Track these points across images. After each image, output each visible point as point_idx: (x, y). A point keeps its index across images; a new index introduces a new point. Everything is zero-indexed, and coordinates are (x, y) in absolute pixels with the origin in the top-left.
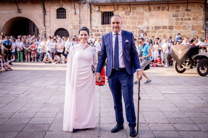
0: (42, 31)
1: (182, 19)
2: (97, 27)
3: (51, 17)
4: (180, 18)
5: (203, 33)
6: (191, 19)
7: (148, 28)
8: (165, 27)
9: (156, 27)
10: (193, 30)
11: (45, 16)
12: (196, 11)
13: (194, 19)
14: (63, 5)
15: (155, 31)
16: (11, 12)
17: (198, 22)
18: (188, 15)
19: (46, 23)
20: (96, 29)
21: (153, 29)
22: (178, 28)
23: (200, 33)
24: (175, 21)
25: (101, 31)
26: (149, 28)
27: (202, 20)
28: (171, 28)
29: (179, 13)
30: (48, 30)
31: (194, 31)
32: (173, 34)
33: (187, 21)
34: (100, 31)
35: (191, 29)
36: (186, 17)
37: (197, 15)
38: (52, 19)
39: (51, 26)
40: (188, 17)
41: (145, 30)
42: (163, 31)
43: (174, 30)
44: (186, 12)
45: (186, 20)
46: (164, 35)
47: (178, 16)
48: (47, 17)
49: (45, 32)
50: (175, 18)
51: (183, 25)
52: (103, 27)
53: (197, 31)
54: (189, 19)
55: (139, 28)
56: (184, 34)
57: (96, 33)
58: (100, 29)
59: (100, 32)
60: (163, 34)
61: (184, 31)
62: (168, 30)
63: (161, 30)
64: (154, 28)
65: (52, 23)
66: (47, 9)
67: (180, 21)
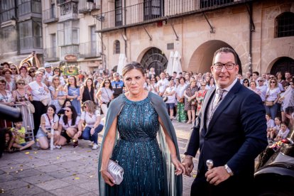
0: (246, 65)
3: (264, 36)
11: (253, 34)
14: (290, 6)
16: (202, 32)
19: (253, 49)
30: (256, 63)
38: (265, 39)
39: (263, 55)
48: (256, 36)
49: (251, 65)
65: (266, 46)
66: (257, 20)
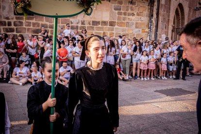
1: (125, 14)
2: (7, 18)
4: (123, 12)
5: (146, 32)
6: (134, 15)
7: (83, 23)
8: (104, 23)
9: (93, 22)
10: (136, 27)
12: (141, 5)
13: (138, 15)
15: (93, 28)
17: (143, 18)
18: (132, 9)
20: (7, 21)
21: (89, 24)
22: (120, 24)
23: (144, 32)
24: (117, 16)
25: (15, 25)
26: (85, 23)
27: (146, 16)
28: (112, 24)
29: (122, 6)
31: (137, 29)
32: (114, 32)
33: (131, 17)
34: (12, 24)
35: (134, 26)
36: (130, 11)
37: (141, 10)
40: (132, 12)
41: (80, 25)
42: (102, 28)
43: (116, 26)
44: (130, 5)
45: (129, 15)
46: (104, 33)
47: (120, 10)
50: (117, 11)
51: (126, 21)
52: (17, 18)
53: (141, 30)
54: (133, 15)
55: (72, 23)
56: (127, 32)
57: (7, 27)
58: (12, 21)
59: (13, 26)
60: (102, 32)
61: (127, 28)
62: (108, 26)
63: (100, 26)
64: (91, 23)
67: (123, 16)
